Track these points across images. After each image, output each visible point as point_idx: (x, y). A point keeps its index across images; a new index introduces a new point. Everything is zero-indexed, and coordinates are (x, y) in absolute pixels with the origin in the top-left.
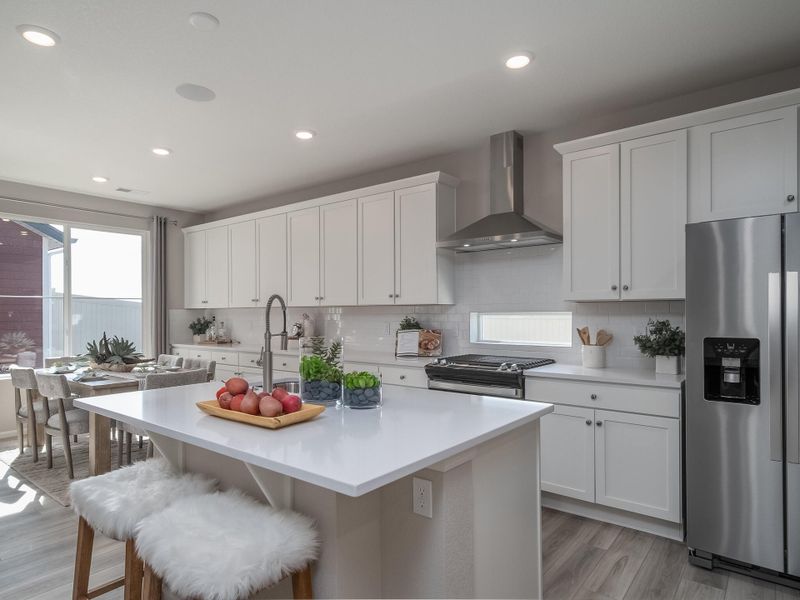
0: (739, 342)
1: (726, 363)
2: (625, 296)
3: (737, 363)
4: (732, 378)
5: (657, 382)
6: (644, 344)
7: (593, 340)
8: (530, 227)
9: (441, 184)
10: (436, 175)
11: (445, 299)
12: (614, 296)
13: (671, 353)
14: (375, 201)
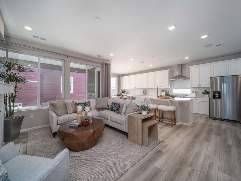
0: (218, 92)
1: (216, 94)
2: (200, 87)
3: (218, 94)
4: (217, 96)
5: (205, 97)
6: (203, 93)
7: (194, 92)
8: (184, 77)
9: (169, 71)
10: (169, 70)
11: (169, 87)
12: (198, 87)
13: (207, 94)
14: (158, 73)
